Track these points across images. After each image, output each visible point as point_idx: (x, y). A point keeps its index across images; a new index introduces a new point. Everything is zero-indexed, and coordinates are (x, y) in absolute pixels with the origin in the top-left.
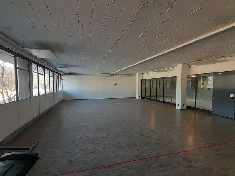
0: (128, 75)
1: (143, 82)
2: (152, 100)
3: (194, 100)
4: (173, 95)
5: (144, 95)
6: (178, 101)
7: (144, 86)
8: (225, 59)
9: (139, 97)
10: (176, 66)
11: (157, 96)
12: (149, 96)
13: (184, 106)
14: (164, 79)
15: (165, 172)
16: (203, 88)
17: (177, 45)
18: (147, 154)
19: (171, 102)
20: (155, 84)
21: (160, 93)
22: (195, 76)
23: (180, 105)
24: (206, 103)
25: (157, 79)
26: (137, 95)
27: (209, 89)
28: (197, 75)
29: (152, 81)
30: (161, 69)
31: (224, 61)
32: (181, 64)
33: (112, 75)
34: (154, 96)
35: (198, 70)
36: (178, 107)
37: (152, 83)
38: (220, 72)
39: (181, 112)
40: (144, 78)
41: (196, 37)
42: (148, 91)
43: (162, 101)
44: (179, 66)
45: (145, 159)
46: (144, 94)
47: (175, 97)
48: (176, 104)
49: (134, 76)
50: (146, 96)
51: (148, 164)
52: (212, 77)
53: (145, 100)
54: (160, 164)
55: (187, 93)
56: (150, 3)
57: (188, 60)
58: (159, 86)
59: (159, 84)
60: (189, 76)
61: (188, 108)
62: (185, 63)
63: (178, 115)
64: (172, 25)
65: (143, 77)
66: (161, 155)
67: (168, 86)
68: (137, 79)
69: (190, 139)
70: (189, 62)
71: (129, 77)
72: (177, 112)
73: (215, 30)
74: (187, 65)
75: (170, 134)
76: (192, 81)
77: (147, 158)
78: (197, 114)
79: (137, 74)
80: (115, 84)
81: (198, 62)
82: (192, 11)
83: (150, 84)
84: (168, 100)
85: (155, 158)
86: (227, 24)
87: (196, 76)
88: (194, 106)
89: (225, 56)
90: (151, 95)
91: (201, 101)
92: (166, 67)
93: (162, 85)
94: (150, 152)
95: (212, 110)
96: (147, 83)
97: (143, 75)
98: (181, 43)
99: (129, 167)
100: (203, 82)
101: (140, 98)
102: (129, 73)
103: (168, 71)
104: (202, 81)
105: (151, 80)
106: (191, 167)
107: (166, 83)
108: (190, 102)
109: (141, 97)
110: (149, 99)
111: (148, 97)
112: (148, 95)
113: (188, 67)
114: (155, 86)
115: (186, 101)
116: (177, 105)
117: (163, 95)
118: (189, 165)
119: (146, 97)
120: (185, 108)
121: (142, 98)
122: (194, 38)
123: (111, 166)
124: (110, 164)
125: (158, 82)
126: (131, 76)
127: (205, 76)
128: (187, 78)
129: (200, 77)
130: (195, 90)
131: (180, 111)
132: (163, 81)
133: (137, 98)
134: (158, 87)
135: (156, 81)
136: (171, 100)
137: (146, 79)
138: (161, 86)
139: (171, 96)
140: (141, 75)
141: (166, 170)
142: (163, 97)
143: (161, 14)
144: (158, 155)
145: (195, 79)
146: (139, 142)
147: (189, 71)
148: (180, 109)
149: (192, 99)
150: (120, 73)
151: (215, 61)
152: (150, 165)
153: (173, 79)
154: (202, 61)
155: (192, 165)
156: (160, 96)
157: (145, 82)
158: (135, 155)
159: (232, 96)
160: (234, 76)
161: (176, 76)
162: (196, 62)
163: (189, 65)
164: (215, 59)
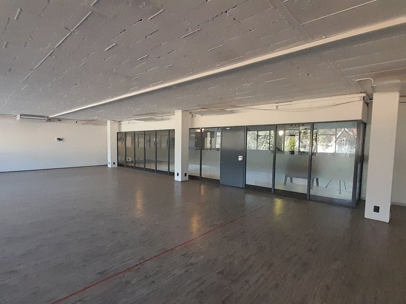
0: (89, 122)
1: (121, 137)
2: (137, 168)
3: (199, 166)
4: (170, 161)
5: (122, 159)
6: (177, 168)
8: (233, 109)
9: (114, 163)
10: (175, 113)
11: (145, 162)
12: (132, 162)
13: (186, 175)
16: (211, 149)
18: (124, 263)
19: (167, 171)
20: (142, 140)
21: (151, 156)
22: (199, 131)
23: (180, 175)
24: (212, 170)
25: (145, 133)
26: (109, 160)
27: (218, 149)
29: (136, 136)
30: (152, 117)
31: (232, 112)
32: (181, 111)
33: (50, 120)
35: (204, 121)
36: (178, 178)
37: (136, 140)
38: (228, 127)
39: (182, 185)
40: (123, 130)
41: (197, 73)
42: (130, 152)
43: (155, 169)
44: (179, 114)
45: (119, 274)
46: (124, 159)
47: (174, 163)
48: (174, 173)
49: (101, 124)
50: (127, 162)
51: (124, 281)
52: (219, 134)
53: (126, 168)
54: (144, 275)
55: (189, 156)
57: (189, 105)
58: (150, 145)
59: (150, 141)
60: (192, 131)
61: (192, 178)
62: (187, 109)
63: (178, 191)
64: (161, 45)
65: (120, 128)
66: (147, 259)
67: (164, 145)
68: (109, 131)
69: (195, 224)
70: (191, 109)
71: (91, 127)
72: (176, 185)
73: (219, 67)
74: (189, 114)
75: (164, 221)
76: (196, 138)
77: (121, 273)
78: (202, 187)
79: (109, 122)
80: (59, 139)
81: (203, 110)
82: (187, 30)
83: (133, 140)
84: (163, 168)
85: (137, 267)
86: (231, 63)
87: (201, 130)
88: (199, 175)
89: (232, 106)
90: (136, 159)
91: (208, 167)
92: (158, 114)
93: (154, 143)
94: (128, 259)
95: (219, 179)
96: (129, 139)
97: (120, 124)
99: (85, 299)
100: (211, 140)
101: (116, 165)
102: (91, 118)
103: (162, 119)
104: (209, 139)
105: (134, 134)
106: (191, 264)
107: (161, 139)
108: (194, 168)
109: (116, 163)
110: (132, 167)
111: (130, 165)
112: (130, 160)
113: (190, 116)
114: (142, 145)
115: (189, 168)
116: (176, 174)
117: (155, 160)
118: (188, 263)
119: (127, 164)
120: (187, 178)
121: (119, 165)
122: (193, 74)
125: (147, 138)
126: (96, 124)
127: (212, 131)
128: (190, 133)
129: (206, 132)
130: (199, 151)
131: (180, 184)
132: (155, 136)
133: (109, 166)
134: (147, 147)
135: (144, 136)
136: (167, 168)
137: (125, 132)
139: (167, 160)
140: (117, 124)
141: (153, 282)
142: (156, 162)
143: (141, 20)
144: (142, 261)
145: (200, 135)
146: (109, 245)
147: (192, 123)
148: (180, 181)
149: (196, 164)
150: (70, 117)
151: (222, 112)
152: (128, 282)
153: (171, 132)
154: (207, 109)
155: (193, 260)
156: (150, 162)
157: (124, 137)
158: (99, 273)
159: (240, 158)
160: (242, 133)
162: (200, 110)
163: (191, 112)
164: (222, 108)
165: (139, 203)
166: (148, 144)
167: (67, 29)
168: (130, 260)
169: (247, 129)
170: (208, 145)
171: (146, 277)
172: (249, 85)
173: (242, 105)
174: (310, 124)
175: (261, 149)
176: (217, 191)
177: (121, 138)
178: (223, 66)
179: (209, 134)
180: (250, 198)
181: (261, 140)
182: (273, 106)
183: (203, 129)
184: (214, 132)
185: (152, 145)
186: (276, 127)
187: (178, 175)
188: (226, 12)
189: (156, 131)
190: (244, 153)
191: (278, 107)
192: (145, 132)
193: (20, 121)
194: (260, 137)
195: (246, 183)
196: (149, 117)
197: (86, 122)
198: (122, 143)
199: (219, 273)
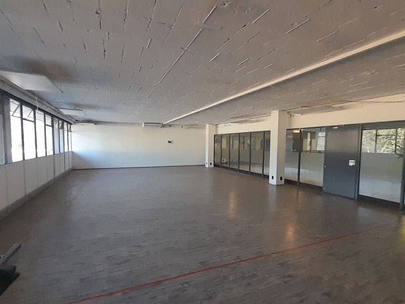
0: (192, 126)
1: (218, 139)
2: (231, 169)
3: (297, 169)
4: (265, 162)
6: (272, 171)
7: (219, 146)
8: (343, 105)
9: (211, 164)
10: (271, 113)
11: (239, 163)
12: (226, 163)
13: (281, 178)
14: (251, 134)
15: (249, 287)
16: (310, 151)
17: (270, 79)
18: (222, 259)
19: (261, 173)
20: (236, 142)
21: (245, 158)
22: (298, 131)
23: (275, 178)
24: (314, 175)
25: (239, 135)
26: (207, 161)
27: (320, 152)
28: (301, 129)
29: (231, 138)
30: (247, 119)
31: (341, 108)
32: (278, 111)
33: (163, 126)
34: (234, 163)
35: (303, 121)
36: (273, 182)
37: (231, 142)
38: (335, 126)
39: (277, 188)
40: (219, 133)
41: (301, 68)
42: (226, 154)
44: (275, 114)
45: (217, 267)
46: (219, 159)
47: (268, 166)
48: (269, 176)
50: (222, 163)
51: (222, 275)
52: (324, 134)
53: (221, 169)
54: (241, 275)
55: (286, 158)
56: (226, 4)
57: (288, 105)
58: (244, 146)
59: (244, 143)
60: (290, 131)
61: (288, 182)
62: (284, 109)
63: (272, 194)
64: (262, 46)
65: (217, 131)
66: (244, 259)
67: (258, 147)
68: (208, 133)
69: (290, 233)
70: (290, 108)
71: (193, 131)
72: (270, 189)
73: (328, 58)
74: (287, 113)
75: (259, 224)
76: (294, 139)
77: (219, 267)
78: (300, 192)
79: (207, 125)
80: (169, 142)
81: (304, 108)
82: (293, 24)
83: (228, 142)
84: (257, 170)
85: (234, 265)
86: (344, 50)
87: (301, 131)
88: (297, 180)
89: (342, 101)
90: (231, 160)
91: (307, 171)
92: (255, 115)
93: (249, 145)
95: (322, 186)
96: (224, 141)
97: (217, 128)
98: (276, 77)
99: (190, 283)
100: (311, 141)
101: (212, 166)
102: (192, 123)
103: (258, 121)
104: (309, 140)
105: (230, 136)
106: (290, 276)
107: (254, 142)
108: (291, 172)
109: (213, 164)
110: (226, 168)
111: (225, 165)
112: (225, 161)
113: (288, 116)
114: (236, 147)
115: (285, 172)
117: (249, 161)
118: (287, 274)
119: (222, 165)
120: (283, 182)
121: (215, 165)
122: (295, 70)
123: (159, 283)
124: (157, 280)
125: (242, 139)
126: (197, 128)
127: (313, 132)
128: (287, 135)
130: (298, 153)
131: (275, 188)
132: (249, 138)
133: (207, 166)
134: (241, 149)
135: (238, 138)
136: (262, 170)
137: (221, 135)
138: (246, 146)
139: (262, 163)
140: (214, 127)
141: (250, 284)
142: (250, 164)
143: (245, 26)
144: (238, 260)
145: (298, 137)
146: (208, 239)
147: (290, 123)
148: (275, 184)
149: (293, 167)
150: (178, 123)
151: (328, 108)
152: (225, 278)
153: (266, 135)
154: (309, 107)
155: (291, 272)
156: (244, 163)
157: (220, 139)
158: (201, 262)
159: (352, 163)
160: (355, 133)
161: (270, 131)
162: (300, 109)
163: (289, 112)
164: (328, 105)
166: (242, 146)
167: (182, 48)
168: (226, 256)
169: (363, 127)
170: (307, 147)
171: (243, 277)
172: (369, 74)
173: (353, 100)
175: (382, 152)
176: (319, 200)
177: (218, 141)
178: (334, 55)
179: (309, 135)
180: (364, 212)
181: (381, 140)
184: (315, 132)
187: (273, 178)
189: (251, 133)
190: (358, 156)
192: (240, 133)
193: (144, 127)
194: (380, 137)
195: (360, 194)
196: (244, 119)
197: (189, 126)
198: (218, 145)
199: (325, 294)
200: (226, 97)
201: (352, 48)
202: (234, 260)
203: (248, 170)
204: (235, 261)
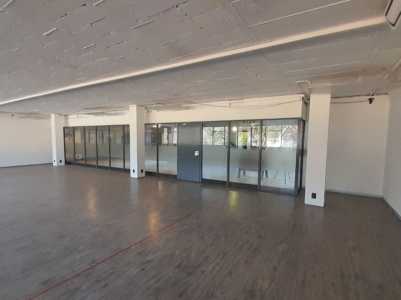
0: (29, 115)
1: (69, 132)
2: (88, 166)
3: (156, 161)
4: (125, 157)
5: (70, 156)
6: (133, 165)
8: (189, 105)
9: (61, 161)
10: (129, 107)
11: (97, 159)
12: (82, 159)
13: (142, 171)
14: (109, 127)
16: (168, 145)
17: (123, 72)
18: (73, 269)
19: (122, 167)
20: (93, 136)
21: (104, 153)
22: (155, 126)
23: (136, 171)
24: (169, 166)
25: (96, 128)
26: (55, 158)
27: (175, 145)
28: (158, 124)
29: (87, 131)
30: (104, 111)
31: (188, 108)
32: (136, 105)
34: (93, 159)
35: (160, 117)
36: (134, 175)
37: (87, 135)
38: (184, 123)
40: (71, 125)
42: (80, 149)
44: (133, 108)
46: (72, 156)
47: (129, 160)
48: (130, 170)
49: (44, 118)
50: (77, 160)
51: (72, 288)
52: (175, 130)
53: (75, 166)
54: (96, 279)
55: (146, 152)
57: (144, 100)
58: (103, 141)
59: (103, 137)
60: (148, 126)
61: (149, 174)
62: (141, 104)
63: (134, 188)
64: (109, 34)
65: (67, 122)
66: (98, 262)
67: (119, 141)
68: (54, 125)
70: (147, 104)
71: (31, 121)
72: (132, 182)
73: (173, 62)
74: (144, 108)
75: (118, 220)
76: (152, 134)
77: (69, 279)
78: (159, 183)
79: (53, 116)
81: (159, 105)
83: (83, 137)
84: (119, 164)
85: (87, 272)
86: (184, 59)
87: (158, 126)
88: (156, 172)
89: (187, 102)
90: (87, 156)
91: (165, 162)
92: (112, 108)
95: (176, 174)
96: (78, 136)
97: (67, 119)
98: (129, 71)
100: (168, 136)
101: (63, 163)
103: (116, 114)
104: (166, 134)
105: (84, 129)
107: (115, 135)
108: (150, 165)
109: (63, 161)
110: (83, 165)
111: (80, 162)
112: (80, 157)
113: (146, 111)
114: (93, 142)
115: (146, 164)
116: (132, 171)
117: (109, 156)
118: (144, 262)
119: (77, 162)
120: (143, 175)
121: (67, 163)
122: (147, 67)
125: (99, 133)
126: (39, 118)
127: (169, 126)
128: (146, 129)
129: (163, 128)
130: (156, 147)
131: (137, 181)
132: (108, 131)
133: (55, 164)
134: (100, 143)
135: (95, 131)
136: (123, 165)
137: (73, 127)
139: (123, 157)
140: (63, 118)
141: (106, 285)
142: (110, 159)
143: (85, 5)
144: (94, 265)
145: (156, 131)
147: (148, 118)
148: (137, 177)
149: (153, 160)
151: (178, 107)
152: (77, 289)
153: (125, 128)
154: (163, 104)
155: (149, 258)
156: (104, 159)
157: (71, 132)
159: (197, 154)
160: (198, 129)
161: (129, 125)
162: (155, 105)
163: (146, 108)
164: (179, 104)
165: (92, 203)
166: (101, 140)
168: (79, 264)
169: (203, 124)
170: (165, 141)
171: (98, 281)
172: (203, 82)
173: (197, 101)
174: (259, 121)
175: (217, 144)
176: (175, 187)
177: (69, 134)
178: (177, 61)
179: (165, 129)
180: (207, 192)
181: (217, 136)
182: (226, 103)
183: (160, 125)
184: (171, 128)
185: (106, 140)
186: (230, 123)
187: (134, 171)
188: (177, 6)
190: (200, 148)
191: (232, 104)
194: (216, 133)
195: (203, 178)
196: (101, 111)
197: (25, 115)
198: (70, 139)
199: (176, 267)
200: (74, 83)
201: (190, 58)
202: (88, 265)
203: (108, 166)
204: (90, 267)
